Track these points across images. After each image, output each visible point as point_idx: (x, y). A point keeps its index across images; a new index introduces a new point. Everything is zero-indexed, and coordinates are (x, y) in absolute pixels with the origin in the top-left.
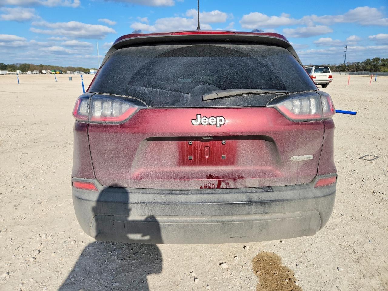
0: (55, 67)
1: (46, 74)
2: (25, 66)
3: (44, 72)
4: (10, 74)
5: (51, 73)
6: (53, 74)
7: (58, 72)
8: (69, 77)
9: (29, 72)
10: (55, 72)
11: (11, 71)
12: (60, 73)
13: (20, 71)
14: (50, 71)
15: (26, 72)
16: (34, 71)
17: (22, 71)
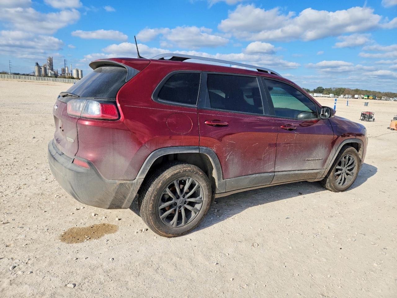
0: (371, 92)
1: (357, 98)
2: (340, 90)
3: (356, 96)
4: (323, 97)
5: (363, 98)
6: (366, 99)
7: (371, 97)
8: (365, 103)
9: (342, 96)
10: (368, 97)
11: (326, 94)
12: (373, 99)
13: (333, 95)
14: (362, 96)
15: (338, 96)
16: (346, 95)
17: (335, 95)
